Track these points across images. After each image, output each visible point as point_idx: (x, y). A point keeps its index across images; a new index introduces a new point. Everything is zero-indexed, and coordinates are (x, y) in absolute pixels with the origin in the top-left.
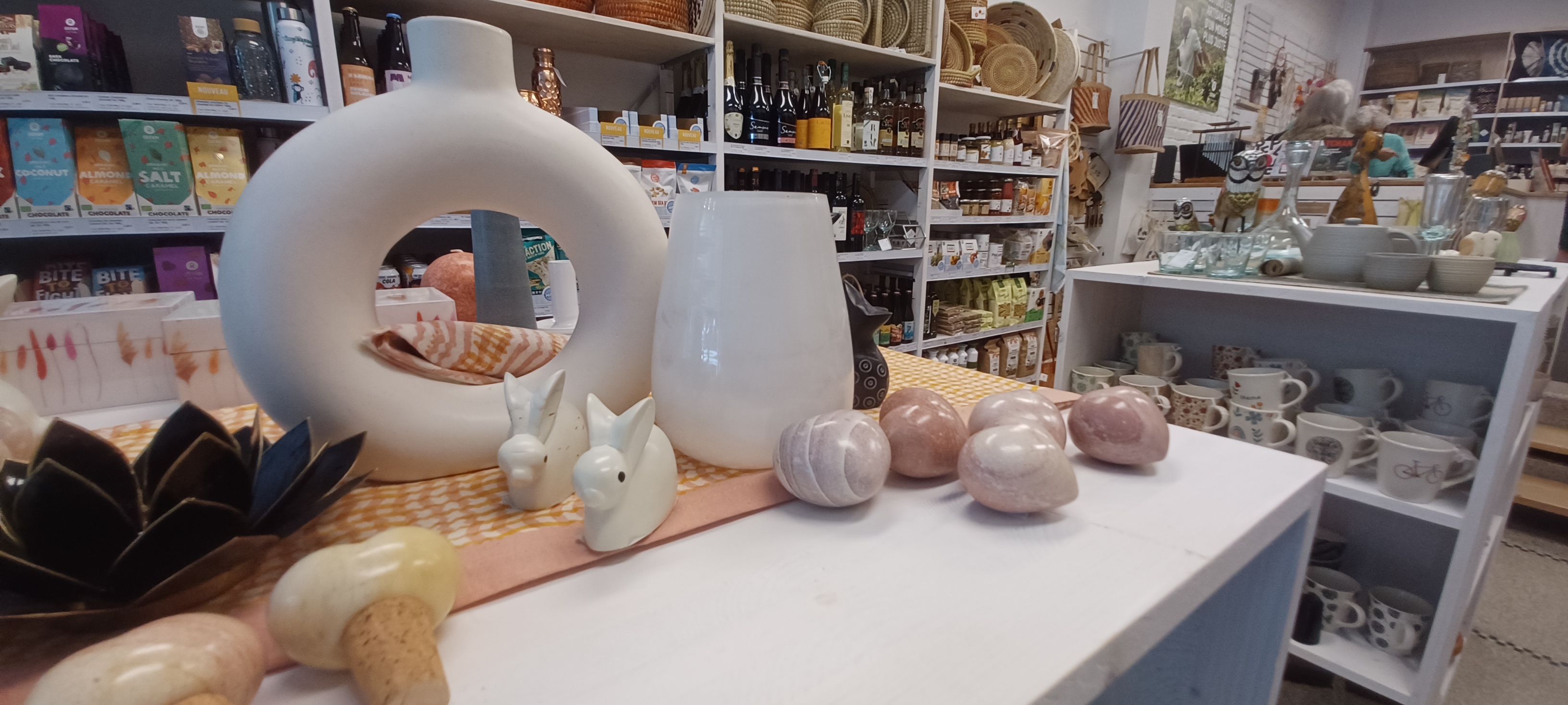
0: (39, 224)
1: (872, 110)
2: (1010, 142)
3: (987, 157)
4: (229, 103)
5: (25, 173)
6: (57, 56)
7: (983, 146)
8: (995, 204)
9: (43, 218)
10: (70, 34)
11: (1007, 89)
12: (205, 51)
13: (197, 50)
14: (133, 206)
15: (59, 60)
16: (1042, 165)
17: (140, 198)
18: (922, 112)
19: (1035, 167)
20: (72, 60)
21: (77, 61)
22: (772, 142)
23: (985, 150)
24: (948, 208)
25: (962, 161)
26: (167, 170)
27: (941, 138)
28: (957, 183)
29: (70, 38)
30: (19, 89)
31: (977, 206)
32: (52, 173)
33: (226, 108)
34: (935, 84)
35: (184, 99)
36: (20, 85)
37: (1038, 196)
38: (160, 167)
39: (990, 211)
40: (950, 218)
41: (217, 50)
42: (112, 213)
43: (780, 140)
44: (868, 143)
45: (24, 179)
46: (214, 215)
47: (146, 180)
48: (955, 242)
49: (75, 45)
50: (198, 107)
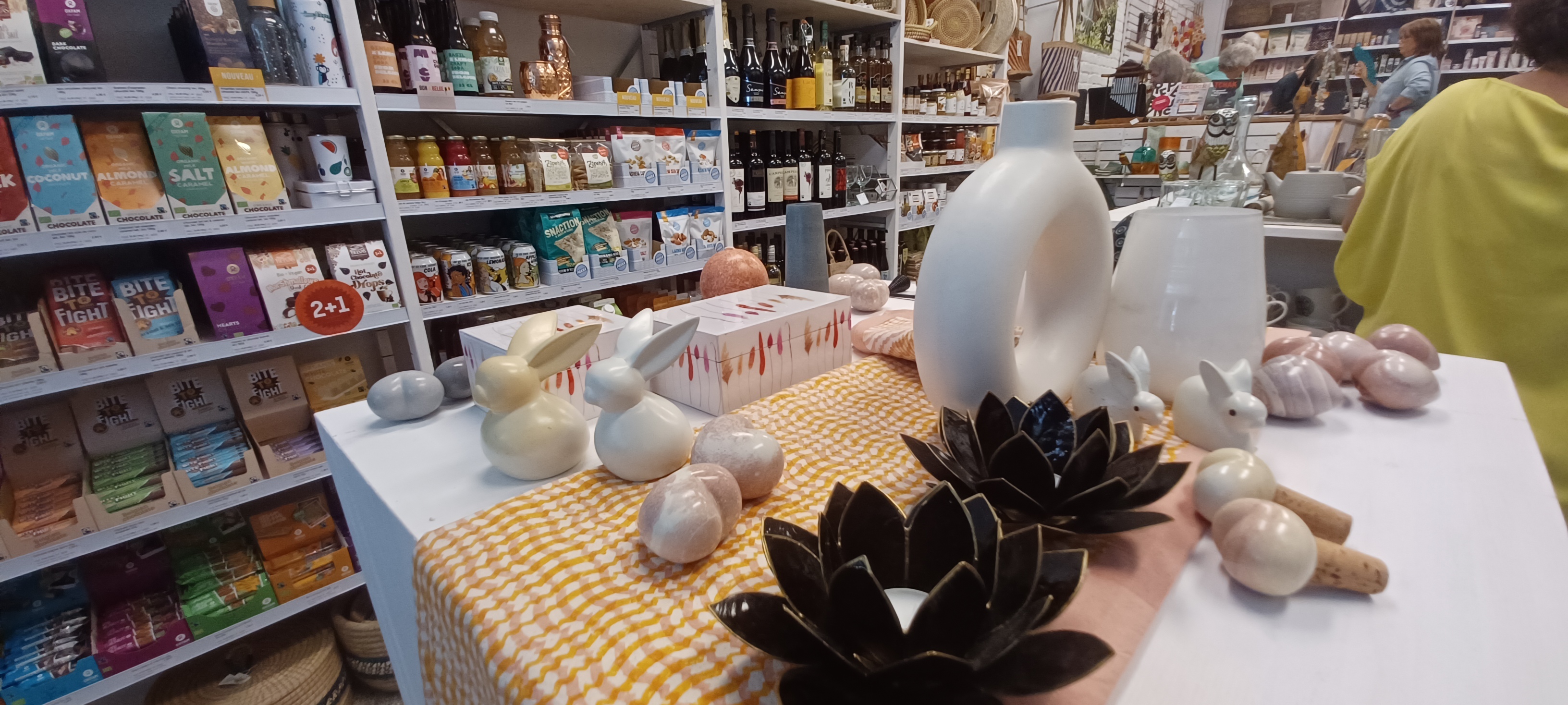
0: (62, 235)
1: (848, 67)
2: (961, 93)
3: (943, 109)
4: (256, 89)
5: (39, 179)
6: (61, 44)
7: (940, 98)
8: (950, 154)
9: (66, 228)
10: (72, 18)
11: (956, 41)
12: (222, 31)
13: (213, 30)
14: (165, 209)
15: (64, 48)
16: (987, 114)
17: (172, 199)
18: (890, 67)
19: (980, 116)
20: (78, 48)
21: (84, 48)
22: (766, 105)
23: (942, 102)
24: (913, 159)
25: (924, 113)
26: (198, 166)
27: (907, 92)
28: (920, 135)
29: (73, 22)
30: (22, 83)
31: (936, 157)
32: (69, 177)
33: (253, 95)
34: (900, 40)
35: (207, 86)
36: (24, 79)
37: (984, 144)
38: (191, 164)
39: (947, 160)
40: (916, 169)
41: (235, 30)
42: (143, 218)
43: (773, 102)
44: (847, 101)
45: (37, 186)
46: (252, 213)
47: (177, 179)
48: (919, 192)
49: (80, 30)
50: (223, 95)
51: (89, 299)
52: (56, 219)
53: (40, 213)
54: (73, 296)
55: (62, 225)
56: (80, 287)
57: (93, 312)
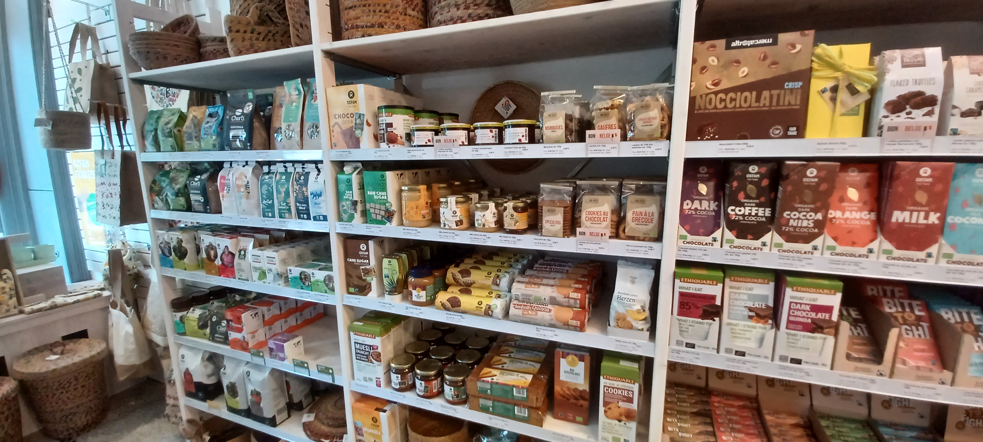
5: (958, 220)
45: (953, 226)
51: (913, 317)
52: (957, 257)
53: (947, 249)
54: (900, 310)
55: (959, 263)
56: (906, 302)
57: (918, 330)
